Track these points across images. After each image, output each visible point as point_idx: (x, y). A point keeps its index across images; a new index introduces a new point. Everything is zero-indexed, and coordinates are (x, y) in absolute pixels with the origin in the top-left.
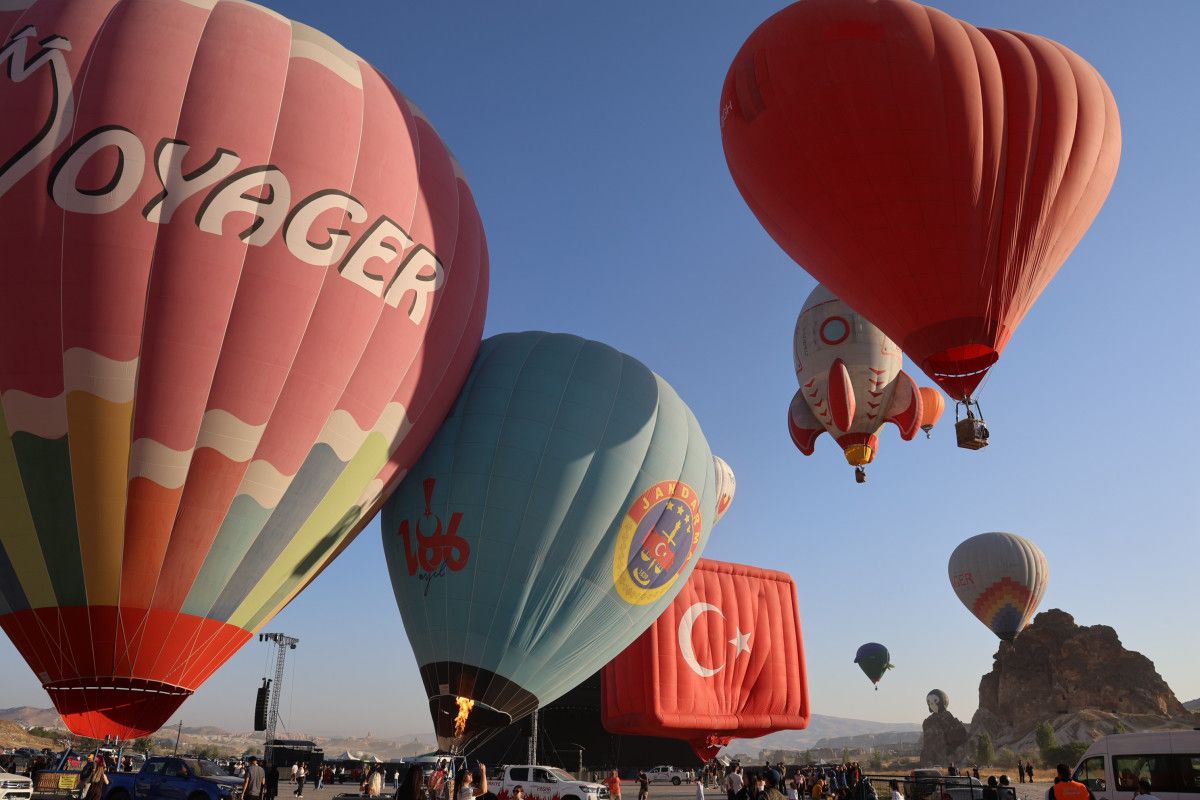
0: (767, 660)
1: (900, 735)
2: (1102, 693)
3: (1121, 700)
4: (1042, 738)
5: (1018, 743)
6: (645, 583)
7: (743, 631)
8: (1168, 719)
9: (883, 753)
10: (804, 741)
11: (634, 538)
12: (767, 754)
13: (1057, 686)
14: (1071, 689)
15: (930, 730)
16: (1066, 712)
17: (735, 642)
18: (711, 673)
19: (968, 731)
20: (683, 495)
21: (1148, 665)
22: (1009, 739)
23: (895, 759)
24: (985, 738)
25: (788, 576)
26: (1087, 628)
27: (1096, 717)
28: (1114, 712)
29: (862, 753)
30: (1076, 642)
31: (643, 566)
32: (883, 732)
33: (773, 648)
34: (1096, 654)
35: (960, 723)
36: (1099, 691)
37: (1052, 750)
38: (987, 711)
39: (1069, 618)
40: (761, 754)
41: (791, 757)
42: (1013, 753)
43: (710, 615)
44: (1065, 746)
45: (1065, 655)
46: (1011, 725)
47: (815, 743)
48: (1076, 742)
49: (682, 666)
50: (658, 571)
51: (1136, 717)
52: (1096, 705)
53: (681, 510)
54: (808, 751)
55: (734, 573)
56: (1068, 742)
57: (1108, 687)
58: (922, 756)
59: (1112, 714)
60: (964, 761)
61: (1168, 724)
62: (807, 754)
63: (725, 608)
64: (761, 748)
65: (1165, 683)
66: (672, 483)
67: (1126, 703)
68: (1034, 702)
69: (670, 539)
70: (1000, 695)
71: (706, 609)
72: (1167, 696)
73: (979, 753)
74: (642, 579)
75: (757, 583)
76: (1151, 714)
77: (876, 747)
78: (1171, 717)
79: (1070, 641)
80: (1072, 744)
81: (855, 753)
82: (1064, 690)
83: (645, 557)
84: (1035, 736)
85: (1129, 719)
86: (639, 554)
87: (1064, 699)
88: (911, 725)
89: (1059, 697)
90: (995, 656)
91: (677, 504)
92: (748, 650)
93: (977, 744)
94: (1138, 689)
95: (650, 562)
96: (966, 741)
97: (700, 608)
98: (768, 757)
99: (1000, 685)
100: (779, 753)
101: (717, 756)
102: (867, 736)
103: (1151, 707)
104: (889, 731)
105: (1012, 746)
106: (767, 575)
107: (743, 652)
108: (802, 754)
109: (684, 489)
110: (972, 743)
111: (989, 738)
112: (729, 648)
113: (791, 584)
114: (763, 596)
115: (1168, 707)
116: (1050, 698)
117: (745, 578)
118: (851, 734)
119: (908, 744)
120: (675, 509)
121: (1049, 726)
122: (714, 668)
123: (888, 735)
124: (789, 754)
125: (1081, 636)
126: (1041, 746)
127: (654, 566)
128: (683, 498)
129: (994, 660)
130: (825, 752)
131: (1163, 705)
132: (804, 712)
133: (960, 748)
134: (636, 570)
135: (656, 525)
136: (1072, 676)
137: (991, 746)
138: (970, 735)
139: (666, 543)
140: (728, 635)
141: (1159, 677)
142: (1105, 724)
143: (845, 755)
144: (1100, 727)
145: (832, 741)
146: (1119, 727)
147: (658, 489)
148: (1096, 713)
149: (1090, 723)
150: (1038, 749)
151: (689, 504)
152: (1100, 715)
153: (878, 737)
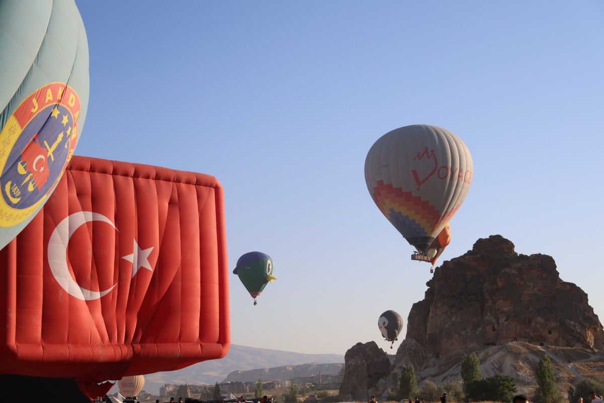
0: (175, 278)
1: (321, 366)
2: (533, 325)
3: (550, 333)
4: (468, 369)
5: (442, 377)
6: (15, 201)
7: (142, 246)
8: (594, 353)
9: (299, 387)
10: (214, 374)
11: (15, 145)
12: (171, 389)
13: (488, 317)
14: (502, 320)
15: (351, 362)
16: (494, 344)
17: (131, 258)
18: (97, 295)
19: (392, 362)
20: (69, 103)
21: (581, 296)
22: (433, 371)
23: (312, 393)
24: (409, 370)
25: (213, 178)
26: (526, 256)
27: (524, 350)
28: (541, 345)
29: (276, 387)
30: (514, 271)
31: (18, 180)
32: (301, 363)
33: (185, 265)
34: (532, 284)
35: (385, 354)
36: (530, 322)
37: (476, 382)
38: (414, 341)
39: (509, 245)
40: (162, 390)
41: (197, 392)
42: (436, 387)
43: (96, 228)
44: (489, 379)
45: (500, 284)
46: (437, 357)
47: (226, 376)
48: (501, 374)
49: (51, 287)
50: (31, 188)
51: (563, 350)
52: (525, 337)
53: (65, 120)
54: (217, 385)
55: (136, 175)
56: (492, 375)
57: (539, 319)
58: (342, 390)
59: (539, 347)
60: (385, 394)
61: (593, 358)
62: (217, 388)
63: (119, 219)
64: (162, 382)
65: (596, 316)
66: (62, 85)
67: (555, 335)
68: (463, 333)
69: (50, 153)
70: (429, 325)
71: (91, 219)
72: (595, 330)
73: (401, 386)
74: (14, 196)
75: (168, 188)
76: (578, 347)
77: (292, 381)
78: (596, 351)
79: (507, 270)
80: (497, 376)
81: (270, 386)
82: (494, 321)
83: (21, 170)
84: (460, 367)
85: (555, 352)
86: (15, 164)
87: (494, 329)
88: (332, 356)
89: (489, 328)
90: (428, 284)
91: (64, 112)
92: (150, 267)
93: (400, 376)
94: (568, 321)
95: (25, 176)
96: (389, 373)
97: (83, 218)
98: (170, 393)
99: (431, 314)
100: (183, 389)
101: (108, 394)
102: (285, 368)
103: (578, 340)
104: (309, 362)
105: (437, 378)
106: (184, 178)
107: (141, 271)
108: (210, 388)
109: (72, 96)
110: (395, 375)
111: (413, 371)
112: (121, 265)
113: (217, 189)
114: (176, 203)
115: (595, 340)
116: (480, 329)
117: (152, 182)
118: (267, 365)
119: (327, 376)
120: (60, 117)
121: (476, 358)
122: (101, 290)
123: (307, 366)
124: (194, 389)
125: (519, 265)
126: (465, 379)
127: (28, 183)
128: (69, 106)
129: (427, 288)
130: (236, 386)
131: (590, 338)
132: (223, 339)
133: (382, 381)
134: (9, 183)
135: (38, 134)
136: (506, 306)
137: (414, 379)
138: (394, 366)
139: (45, 155)
140: (122, 249)
141: (591, 309)
142: (531, 356)
143: (258, 388)
144: (526, 360)
145: (245, 373)
146: (545, 360)
147: (49, 91)
148: (523, 346)
149: (516, 355)
150: (461, 382)
151: (74, 113)
152: (528, 348)
153: (297, 369)
